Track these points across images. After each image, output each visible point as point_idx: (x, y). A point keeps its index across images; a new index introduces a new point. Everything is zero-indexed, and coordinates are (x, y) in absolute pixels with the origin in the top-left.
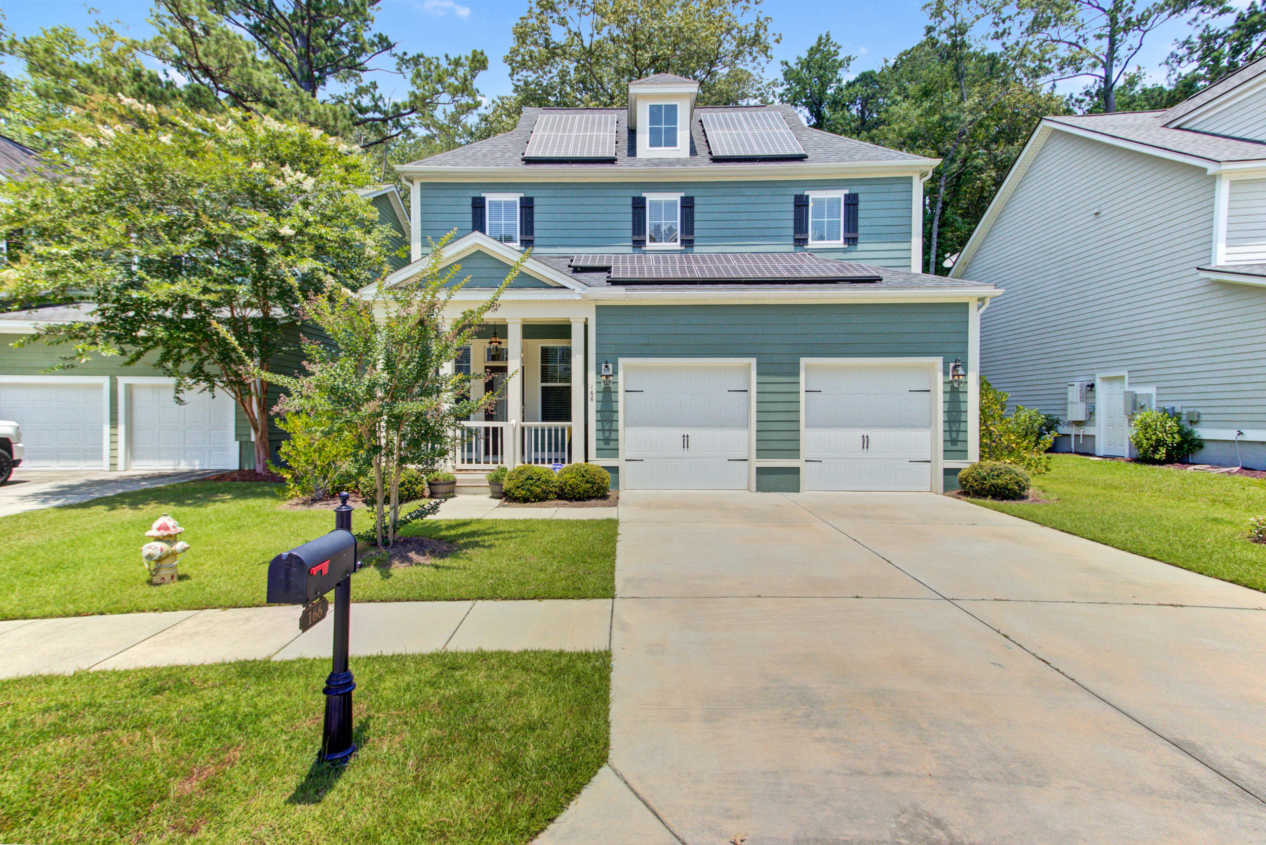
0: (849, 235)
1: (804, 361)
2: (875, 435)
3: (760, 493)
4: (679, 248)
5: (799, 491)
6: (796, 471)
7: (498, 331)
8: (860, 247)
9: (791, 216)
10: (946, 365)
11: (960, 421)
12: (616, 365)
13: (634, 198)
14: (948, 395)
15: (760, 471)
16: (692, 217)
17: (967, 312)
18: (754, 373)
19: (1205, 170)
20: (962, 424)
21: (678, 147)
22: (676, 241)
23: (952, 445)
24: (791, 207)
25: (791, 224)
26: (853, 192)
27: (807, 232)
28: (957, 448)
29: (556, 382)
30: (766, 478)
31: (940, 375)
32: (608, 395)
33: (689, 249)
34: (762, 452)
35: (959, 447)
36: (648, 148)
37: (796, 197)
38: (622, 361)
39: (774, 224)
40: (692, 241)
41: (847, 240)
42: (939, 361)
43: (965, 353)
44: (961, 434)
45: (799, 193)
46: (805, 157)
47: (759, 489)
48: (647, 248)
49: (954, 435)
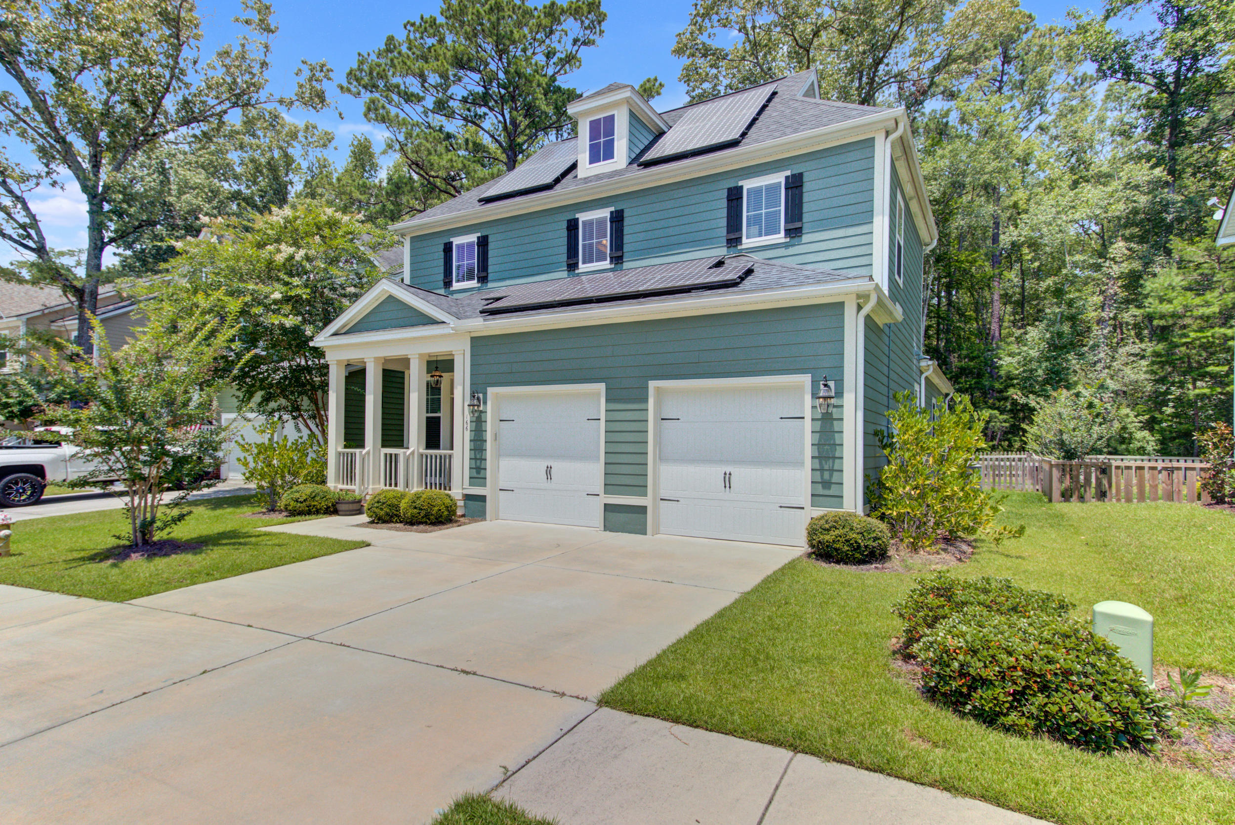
0: (791, 226)
1: (652, 384)
2: (739, 473)
3: (608, 533)
4: (609, 266)
5: (645, 533)
6: (643, 510)
8: (805, 238)
9: (724, 213)
10: (815, 384)
11: (834, 458)
12: (485, 394)
13: (569, 221)
14: (819, 423)
15: (609, 508)
16: (622, 231)
17: (843, 314)
18: (603, 400)
20: (837, 461)
21: (615, 159)
22: (606, 259)
23: (824, 488)
24: (724, 203)
25: (724, 222)
26: (796, 172)
27: (741, 229)
28: (831, 492)
30: (613, 516)
31: (808, 398)
32: (479, 422)
33: (619, 265)
34: (610, 488)
35: (833, 491)
36: (588, 166)
37: (730, 190)
38: (491, 391)
39: (705, 226)
40: (620, 257)
41: (788, 232)
42: (806, 379)
43: (841, 367)
44: (835, 474)
45: (732, 185)
46: (739, 141)
47: (606, 528)
48: (580, 271)
49: (826, 475)
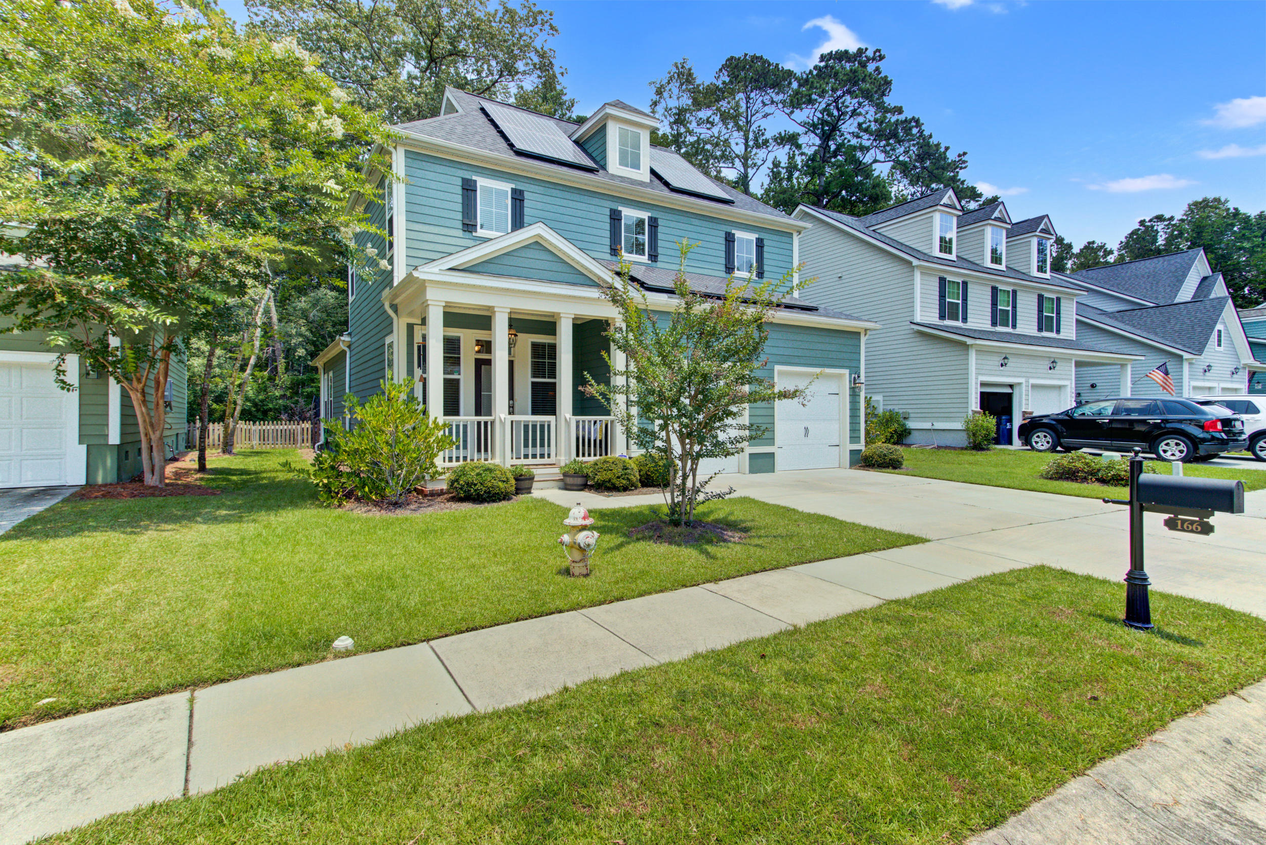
0: (759, 271)
1: (776, 368)
2: (811, 427)
4: (647, 261)
5: (774, 472)
6: (772, 455)
7: (483, 321)
9: (723, 248)
10: (849, 375)
11: (857, 416)
13: (611, 210)
14: (852, 397)
15: (751, 456)
16: (657, 236)
17: (860, 339)
19: (911, 263)
20: (858, 418)
21: (641, 171)
22: (643, 254)
23: (852, 433)
24: (723, 241)
25: (723, 254)
26: (761, 237)
27: (733, 263)
28: (855, 436)
29: (545, 377)
30: (754, 462)
31: (847, 383)
33: (654, 264)
34: (752, 441)
35: (856, 434)
36: (617, 165)
37: (727, 233)
39: (712, 252)
40: (656, 256)
41: (757, 274)
42: (847, 372)
43: (859, 368)
44: (857, 425)
45: (728, 230)
46: (733, 202)
47: (752, 471)
49: (854, 426)
